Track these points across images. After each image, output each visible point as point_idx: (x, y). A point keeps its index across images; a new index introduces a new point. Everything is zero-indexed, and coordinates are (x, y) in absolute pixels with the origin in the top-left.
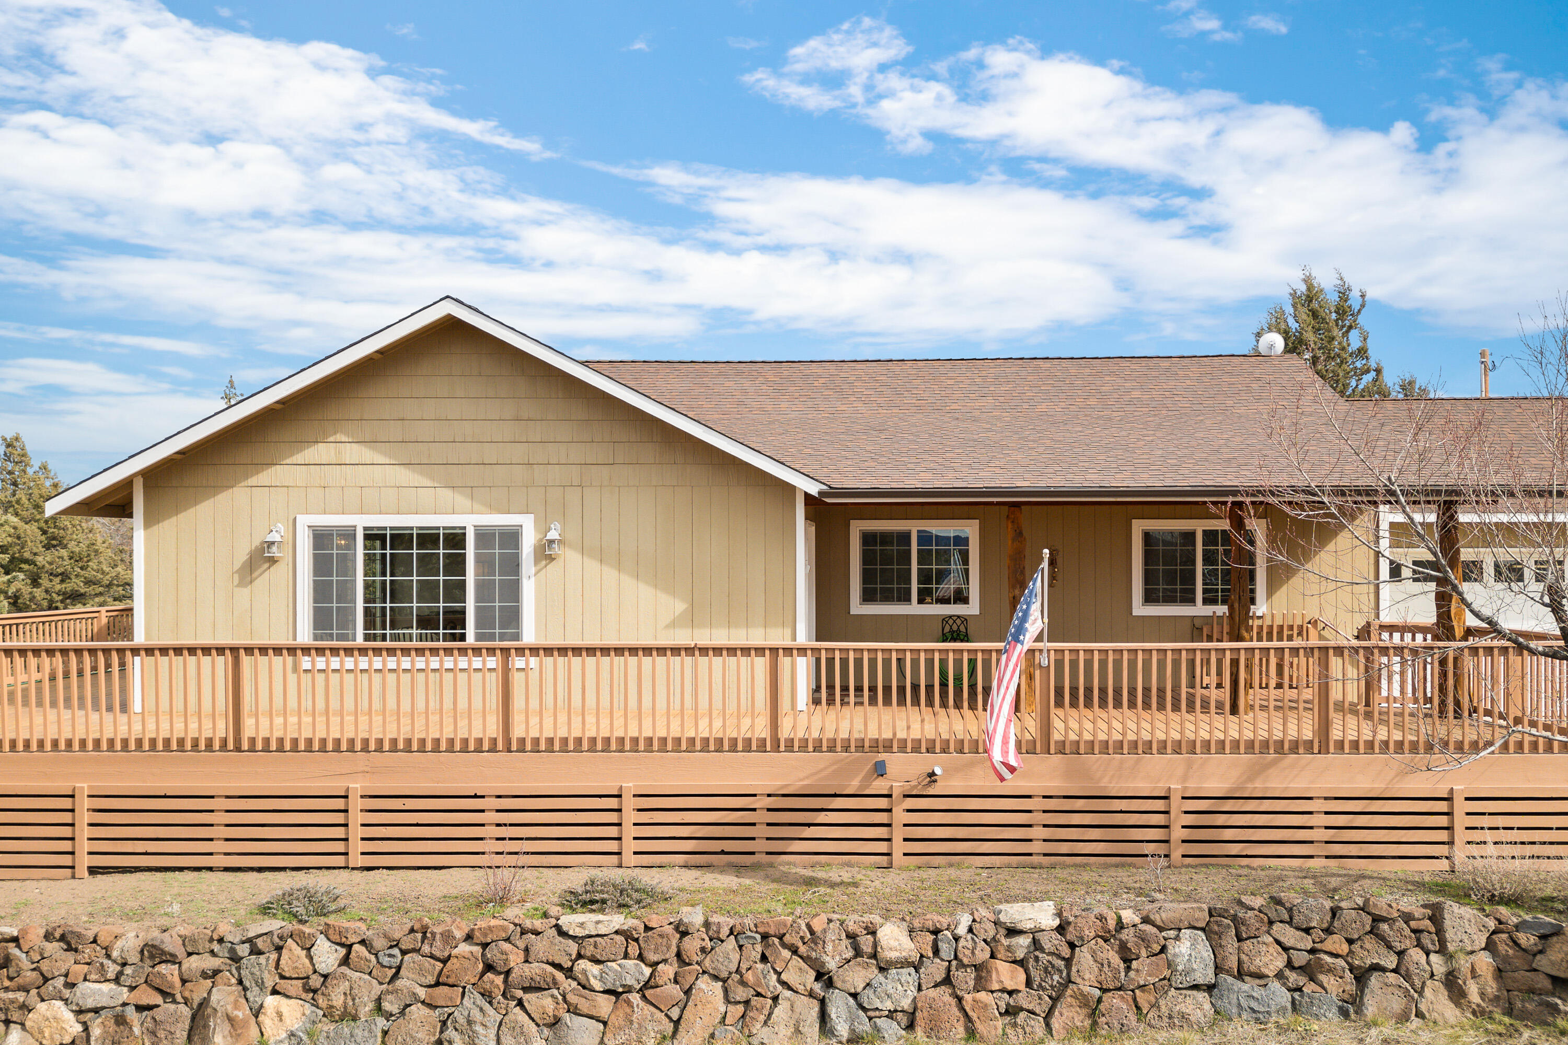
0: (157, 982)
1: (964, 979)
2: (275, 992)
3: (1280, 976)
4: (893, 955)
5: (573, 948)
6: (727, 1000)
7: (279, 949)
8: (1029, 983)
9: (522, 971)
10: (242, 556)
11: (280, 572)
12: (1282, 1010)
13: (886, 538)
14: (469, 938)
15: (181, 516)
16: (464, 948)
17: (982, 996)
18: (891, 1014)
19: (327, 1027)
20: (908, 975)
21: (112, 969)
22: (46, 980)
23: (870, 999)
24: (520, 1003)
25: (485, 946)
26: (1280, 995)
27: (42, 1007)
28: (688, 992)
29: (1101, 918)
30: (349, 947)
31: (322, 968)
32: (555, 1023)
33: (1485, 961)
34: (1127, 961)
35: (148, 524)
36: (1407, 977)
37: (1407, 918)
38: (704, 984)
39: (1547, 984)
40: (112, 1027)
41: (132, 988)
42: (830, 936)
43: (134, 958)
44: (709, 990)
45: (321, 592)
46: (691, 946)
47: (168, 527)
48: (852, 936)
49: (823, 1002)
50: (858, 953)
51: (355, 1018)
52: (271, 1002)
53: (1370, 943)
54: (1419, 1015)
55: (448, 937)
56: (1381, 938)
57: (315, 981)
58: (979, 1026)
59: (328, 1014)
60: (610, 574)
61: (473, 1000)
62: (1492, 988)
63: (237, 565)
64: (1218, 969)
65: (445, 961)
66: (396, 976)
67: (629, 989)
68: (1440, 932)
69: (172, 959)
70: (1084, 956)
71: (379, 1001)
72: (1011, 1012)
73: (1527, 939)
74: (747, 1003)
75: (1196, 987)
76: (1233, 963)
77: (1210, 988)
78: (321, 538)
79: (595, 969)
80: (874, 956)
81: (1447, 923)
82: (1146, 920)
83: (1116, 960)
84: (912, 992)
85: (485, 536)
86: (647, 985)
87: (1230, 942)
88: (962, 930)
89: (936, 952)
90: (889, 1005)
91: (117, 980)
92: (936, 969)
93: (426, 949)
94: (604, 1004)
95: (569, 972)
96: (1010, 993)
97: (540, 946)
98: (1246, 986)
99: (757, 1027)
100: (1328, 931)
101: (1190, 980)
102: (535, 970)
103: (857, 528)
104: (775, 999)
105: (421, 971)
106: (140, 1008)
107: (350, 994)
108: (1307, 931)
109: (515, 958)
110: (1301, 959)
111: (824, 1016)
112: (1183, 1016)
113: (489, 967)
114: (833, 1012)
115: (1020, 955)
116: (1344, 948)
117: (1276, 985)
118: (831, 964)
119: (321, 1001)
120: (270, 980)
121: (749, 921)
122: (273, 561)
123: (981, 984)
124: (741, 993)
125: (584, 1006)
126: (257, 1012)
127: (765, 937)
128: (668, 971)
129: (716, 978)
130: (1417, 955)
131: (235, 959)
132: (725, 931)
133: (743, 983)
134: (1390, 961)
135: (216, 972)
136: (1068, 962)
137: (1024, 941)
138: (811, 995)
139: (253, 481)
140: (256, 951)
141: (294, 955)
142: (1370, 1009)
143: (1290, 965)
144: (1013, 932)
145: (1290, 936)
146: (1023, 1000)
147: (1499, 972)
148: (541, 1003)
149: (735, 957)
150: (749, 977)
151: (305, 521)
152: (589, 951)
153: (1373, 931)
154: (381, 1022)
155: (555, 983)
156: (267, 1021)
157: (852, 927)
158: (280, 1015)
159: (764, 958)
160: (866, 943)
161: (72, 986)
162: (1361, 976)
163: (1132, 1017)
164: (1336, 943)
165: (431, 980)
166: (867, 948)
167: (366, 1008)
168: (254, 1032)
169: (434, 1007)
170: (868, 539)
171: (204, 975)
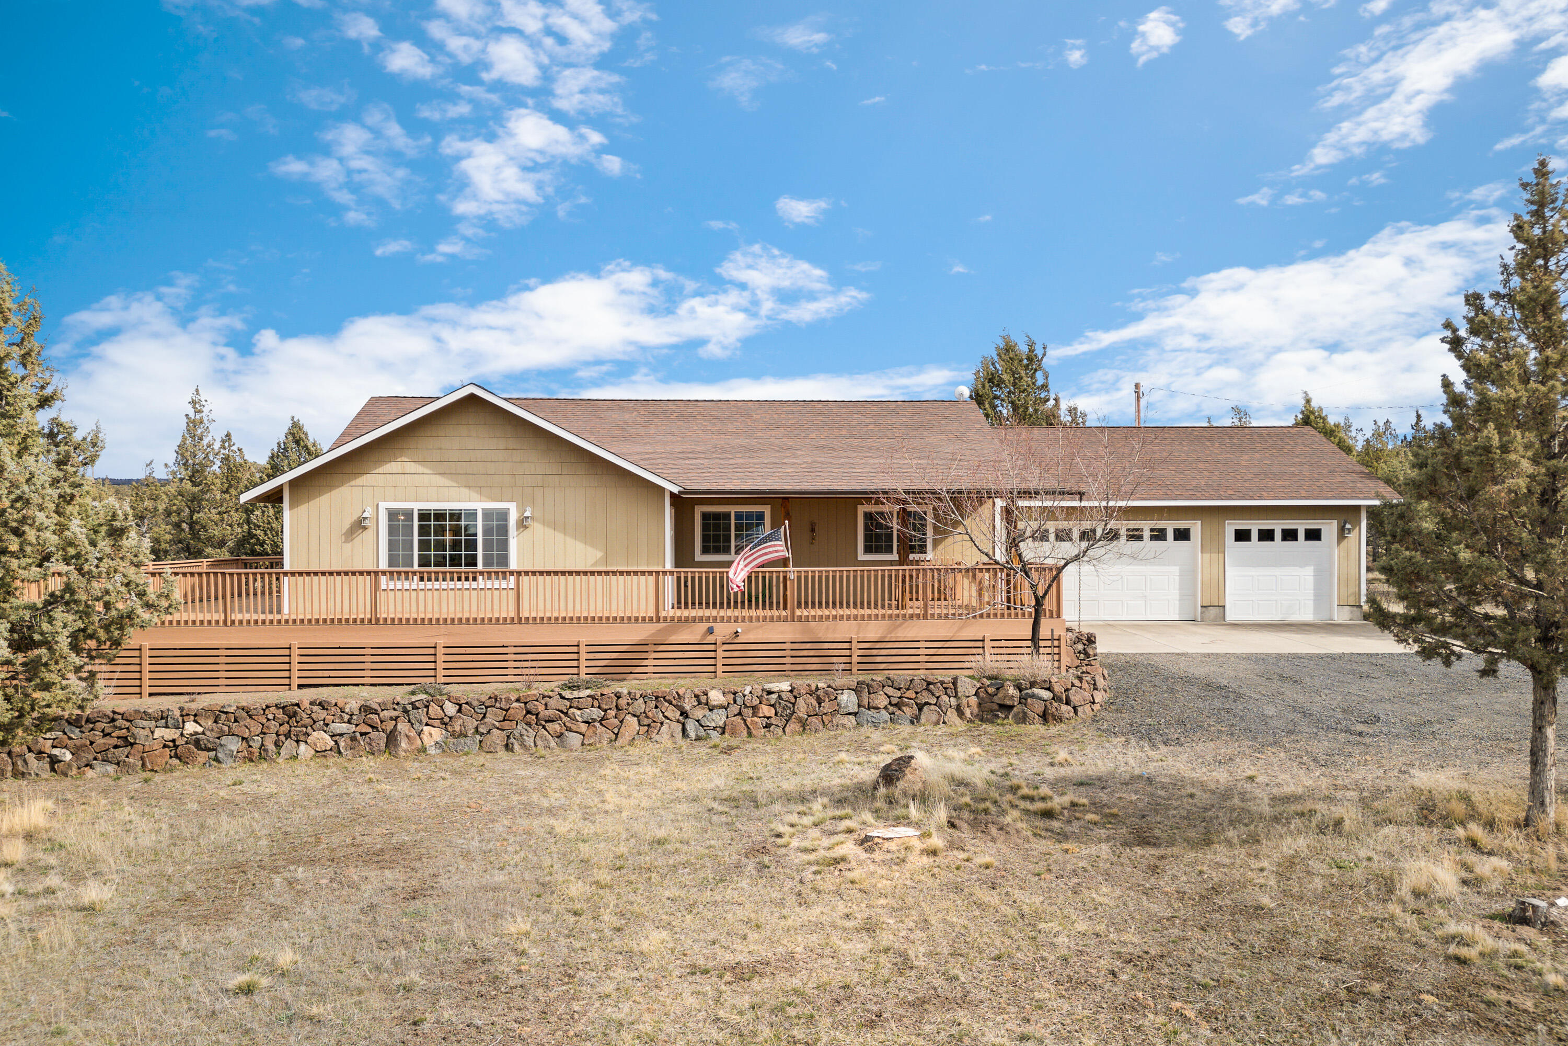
0: (370, 722)
1: (748, 712)
2: (427, 725)
3: (885, 708)
4: (715, 703)
5: (568, 704)
6: (640, 725)
7: (427, 707)
8: (776, 714)
9: (544, 713)
10: (347, 525)
11: (369, 535)
12: (886, 722)
13: (717, 516)
14: (518, 700)
15: (312, 503)
16: (515, 705)
17: (755, 719)
18: (714, 729)
19: (451, 740)
20: (722, 712)
21: (346, 717)
22: (315, 722)
23: (705, 722)
24: (544, 727)
25: (526, 703)
26: (885, 715)
27: (315, 734)
28: (621, 722)
29: (809, 685)
30: (460, 705)
31: (449, 714)
32: (560, 736)
33: (974, 700)
34: (820, 704)
35: (291, 507)
36: (940, 707)
37: (942, 683)
38: (629, 717)
39: (997, 707)
40: (349, 742)
41: (357, 725)
42: (687, 696)
43: (356, 712)
44: (632, 721)
45: (392, 546)
46: (623, 702)
47: (303, 509)
48: (697, 696)
49: (683, 725)
50: (700, 703)
51: (466, 736)
52: (426, 728)
53: (925, 693)
54: (944, 722)
55: (508, 700)
56: (930, 691)
57: (447, 720)
58: (754, 732)
59: (453, 735)
60: (560, 536)
61: (521, 727)
62: (976, 711)
63: (344, 531)
64: (859, 706)
65: (507, 710)
66: (484, 717)
67: (594, 720)
68: (956, 689)
69: (376, 712)
70: (801, 701)
71: (477, 728)
72: (767, 726)
73: (991, 690)
74: (649, 725)
75: (850, 714)
76: (865, 702)
77: (855, 714)
78: (393, 515)
79: (578, 712)
80: (707, 704)
81: (959, 685)
82: (829, 686)
83: (815, 703)
84: (724, 718)
85: (487, 514)
86: (602, 719)
87: (865, 694)
88: (747, 692)
89: (735, 702)
90: (713, 724)
91: (349, 722)
92: (735, 709)
93: (498, 705)
94: (583, 728)
95: (566, 714)
96: (768, 718)
97: (552, 703)
98: (872, 712)
99: (654, 735)
100: (908, 689)
101: (846, 711)
102: (551, 713)
103: (699, 511)
104: (662, 724)
105: (496, 715)
106: (362, 734)
107: (463, 725)
108: (899, 689)
109: (541, 708)
110: (895, 701)
111: (684, 730)
112: (843, 725)
113: (528, 712)
114: (688, 727)
115: (772, 702)
116: (914, 695)
117: (883, 712)
118: (687, 707)
119: (450, 728)
120: (425, 720)
121: (649, 692)
122: (365, 528)
123: (754, 715)
124: (646, 722)
125: (574, 728)
126: (419, 734)
127: (657, 698)
128: (612, 713)
129: (634, 716)
130: (945, 698)
131: (406, 711)
132: (638, 696)
133: (647, 717)
134: (934, 701)
135: (397, 717)
136: (794, 704)
137: (774, 696)
138: (678, 721)
139: (353, 483)
140: (415, 708)
141: (434, 710)
142: (923, 720)
143: (890, 703)
144: (770, 693)
145: (890, 691)
146: (773, 721)
147: (980, 704)
148: (555, 727)
149: (643, 706)
150: (650, 714)
151: (383, 506)
152: (575, 704)
153: (927, 689)
154: (478, 737)
155: (560, 719)
156: (425, 737)
157: (697, 692)
158: (431, 735)
159: (656, 707)
160: (703, 699)
161: (327, 725)
162: (920, 708)
163: (821, 727)
164: (911, 694)
165: (501, 718)
166: (704, 701)
167: (470, 732)
168: (419, 742)
169: (503, 730)
170: (705, 516)
171: (391, 719)
